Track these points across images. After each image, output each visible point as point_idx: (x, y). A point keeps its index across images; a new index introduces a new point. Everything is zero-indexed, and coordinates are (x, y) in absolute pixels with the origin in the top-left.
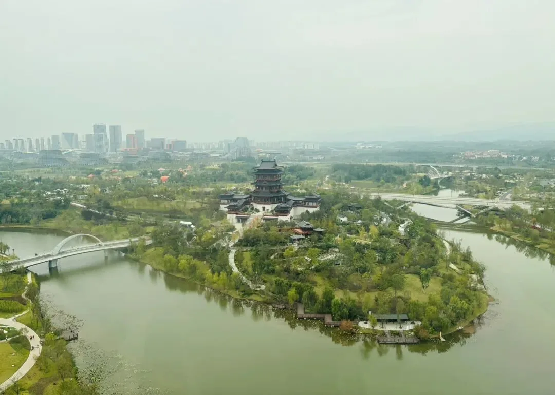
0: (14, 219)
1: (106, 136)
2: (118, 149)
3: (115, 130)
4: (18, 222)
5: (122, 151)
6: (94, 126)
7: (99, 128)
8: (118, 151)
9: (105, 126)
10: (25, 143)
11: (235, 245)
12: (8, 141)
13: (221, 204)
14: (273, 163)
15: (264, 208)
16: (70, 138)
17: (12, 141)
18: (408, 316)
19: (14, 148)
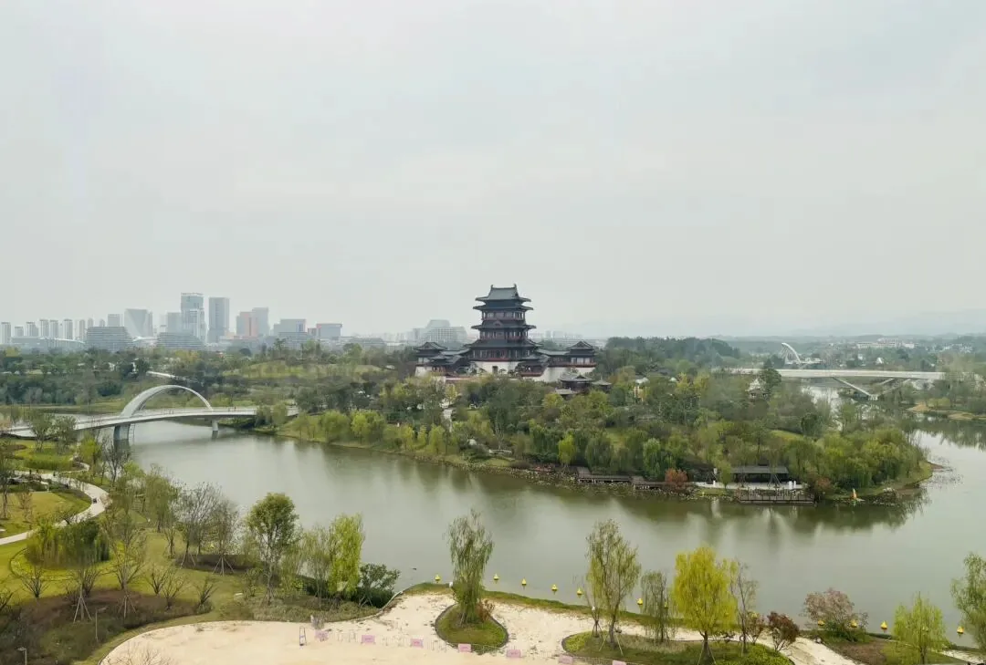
0: (48, 395)
1: (202, 314)
2: (221, 337)
3: (219, 306)
4: (54, 402)
5: (230, 340)
6: (183, 298)
7: (191, 302)
8: (223, 340)
9: (202, 299)
10: (60, 327)
11: (450, 406)
12: (32, 325)
13: (419, 366)
14: (512, 291)
15: (495, 368)
16: (141, 317)
17: (38, 325)
18: (788, 469)
19: (40, 335)
